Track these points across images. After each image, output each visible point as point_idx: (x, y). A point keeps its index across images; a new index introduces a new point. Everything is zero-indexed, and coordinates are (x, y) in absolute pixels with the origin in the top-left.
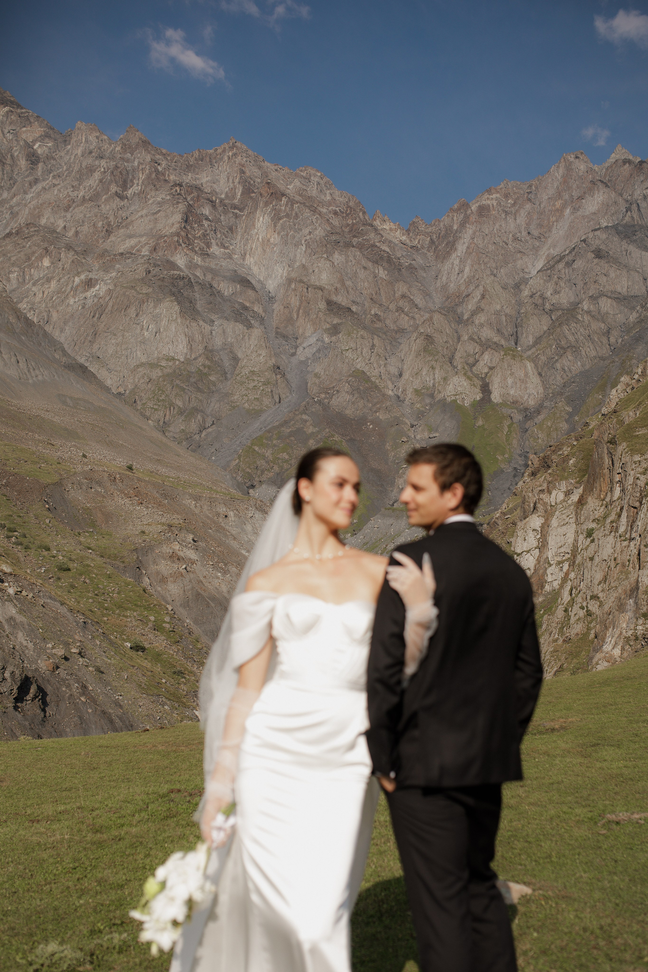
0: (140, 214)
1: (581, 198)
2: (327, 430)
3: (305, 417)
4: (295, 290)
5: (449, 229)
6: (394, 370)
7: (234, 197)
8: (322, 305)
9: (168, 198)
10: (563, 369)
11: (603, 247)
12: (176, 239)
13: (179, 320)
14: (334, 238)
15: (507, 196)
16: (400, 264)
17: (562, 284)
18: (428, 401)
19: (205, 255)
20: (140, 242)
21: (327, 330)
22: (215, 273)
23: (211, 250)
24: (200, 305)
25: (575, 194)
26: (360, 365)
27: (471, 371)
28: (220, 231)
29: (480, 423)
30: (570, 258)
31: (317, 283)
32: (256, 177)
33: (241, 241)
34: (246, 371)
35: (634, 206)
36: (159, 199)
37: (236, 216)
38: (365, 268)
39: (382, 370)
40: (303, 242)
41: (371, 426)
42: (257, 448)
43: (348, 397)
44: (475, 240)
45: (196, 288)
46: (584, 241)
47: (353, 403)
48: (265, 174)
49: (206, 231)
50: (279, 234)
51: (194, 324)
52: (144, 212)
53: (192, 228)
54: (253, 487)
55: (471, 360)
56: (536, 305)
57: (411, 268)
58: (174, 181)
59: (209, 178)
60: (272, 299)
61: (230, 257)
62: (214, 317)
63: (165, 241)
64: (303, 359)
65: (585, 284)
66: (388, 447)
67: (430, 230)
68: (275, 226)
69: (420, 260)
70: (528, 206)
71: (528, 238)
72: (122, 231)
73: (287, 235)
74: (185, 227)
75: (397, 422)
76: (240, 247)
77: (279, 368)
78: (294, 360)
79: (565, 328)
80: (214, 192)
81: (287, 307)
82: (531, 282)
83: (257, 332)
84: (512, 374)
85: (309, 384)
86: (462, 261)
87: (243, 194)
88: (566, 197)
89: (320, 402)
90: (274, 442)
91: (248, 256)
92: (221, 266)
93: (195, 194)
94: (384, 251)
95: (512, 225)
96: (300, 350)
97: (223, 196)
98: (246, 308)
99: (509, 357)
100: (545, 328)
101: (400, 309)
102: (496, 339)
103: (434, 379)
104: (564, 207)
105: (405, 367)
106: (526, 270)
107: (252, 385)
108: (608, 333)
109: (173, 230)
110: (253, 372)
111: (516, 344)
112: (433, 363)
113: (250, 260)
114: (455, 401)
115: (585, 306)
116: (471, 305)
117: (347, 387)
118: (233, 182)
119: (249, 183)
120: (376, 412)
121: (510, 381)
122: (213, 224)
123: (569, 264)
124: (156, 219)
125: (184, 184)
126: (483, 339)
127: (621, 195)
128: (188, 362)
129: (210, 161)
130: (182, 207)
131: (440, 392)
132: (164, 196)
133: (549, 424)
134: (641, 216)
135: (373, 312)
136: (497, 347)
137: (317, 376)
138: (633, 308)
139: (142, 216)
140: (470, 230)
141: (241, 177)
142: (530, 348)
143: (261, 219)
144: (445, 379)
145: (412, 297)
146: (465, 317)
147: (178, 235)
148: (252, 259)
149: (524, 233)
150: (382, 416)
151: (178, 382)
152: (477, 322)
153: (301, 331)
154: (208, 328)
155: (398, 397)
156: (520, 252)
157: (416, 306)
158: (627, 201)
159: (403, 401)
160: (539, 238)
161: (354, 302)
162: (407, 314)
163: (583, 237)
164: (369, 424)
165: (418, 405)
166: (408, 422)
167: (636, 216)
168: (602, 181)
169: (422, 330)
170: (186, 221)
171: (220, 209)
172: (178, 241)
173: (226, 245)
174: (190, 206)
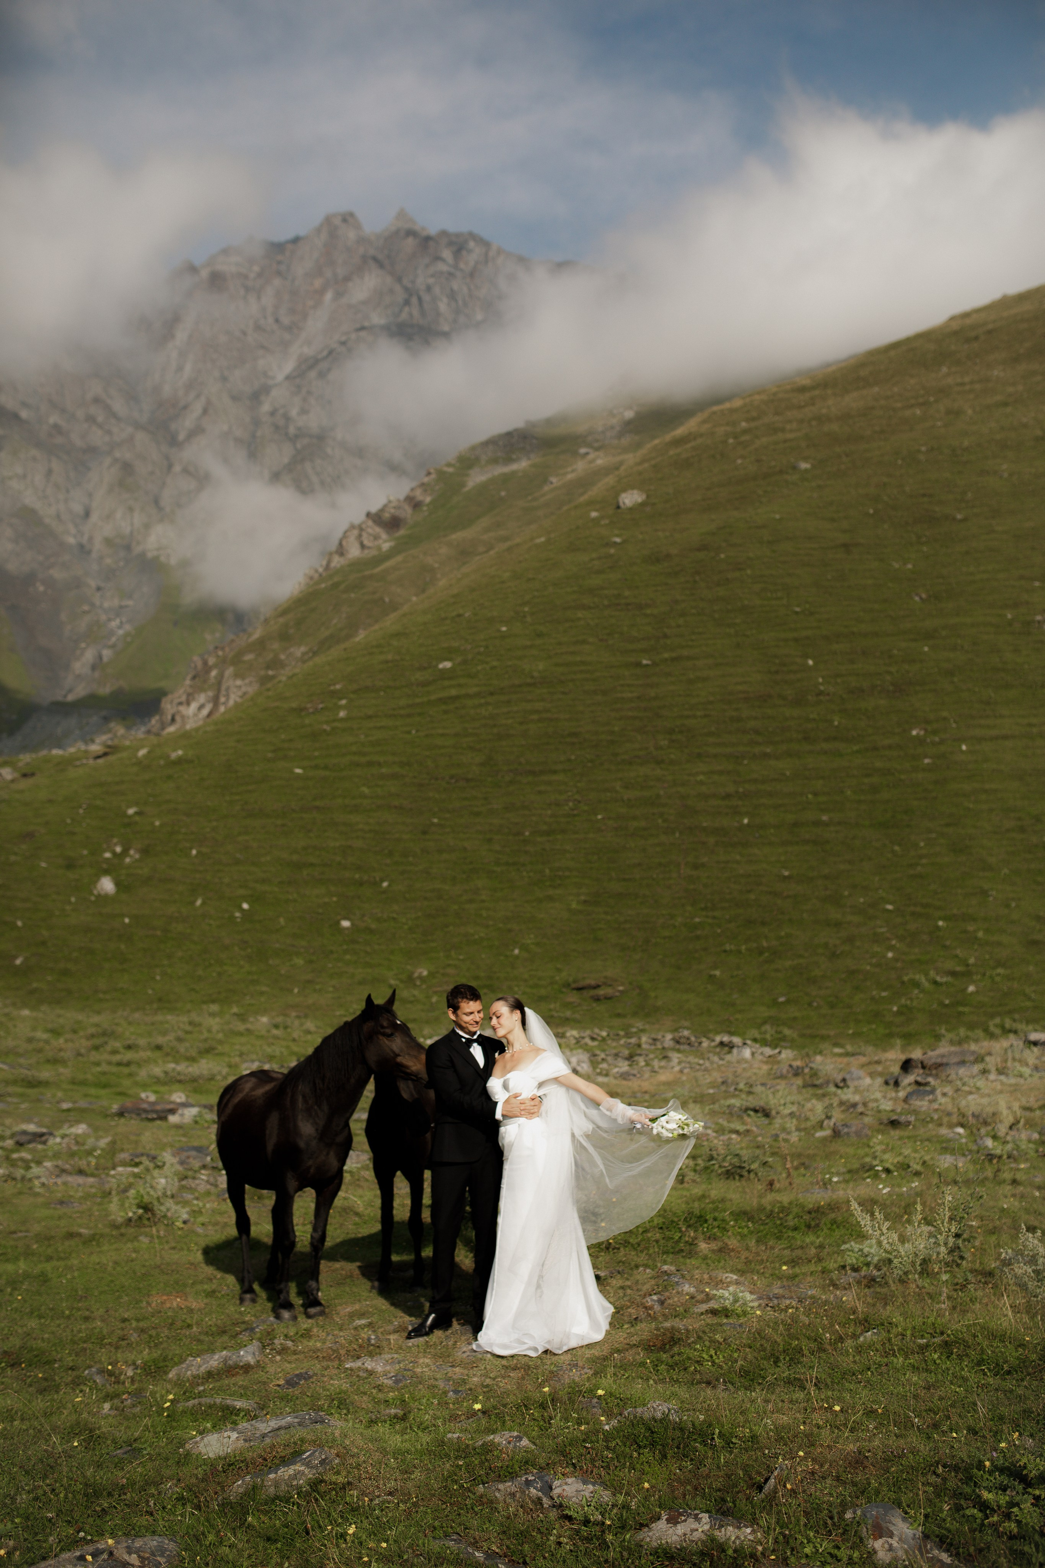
1: (347, 279)
6: (78, 508)
15: (250, 261)
17: (312, 401)
18: (122, 554)
25: (341, 272)
26: (30, 499)
27: (184, 516)
35: (414, 300)
39: (61, 506)
41: (42, 588)
43: (10, 546)
44: (201, 327)
46: (345, 343)
47: (18, 554)
56: (277, 428)
66: (63, 617)
70: (277, 282)
71: (275, 327)
75: (77, 583)
82: (274, 393)
86: (182, 355)
88: (328, 273)
95: (253, 307)
101: (91, 419)
103: (132, 524)
104: (324, 288)
105: (94, 505)
106: (270, 374)
112: (132, 503)
114: (157, 558)
115: (339, 434)
116: (188, 422)
117: (9, 532)
120: (49, 568)
127: (399, 280)
131: (138, 543)
134: (423, 313)
135: (51, 420)
140: (193, 311)
144: (147, 526)
146: (181, 437)
149: (270, 320)
150: (57, 574)
155: (81, 546)
156: (263, 347)
157: (115, 416)
158: (406, 289)
159: (89, 552)
160: (289, 329)
161: (24, 404)
162: (100, 426)
163: (343, 339)
164: (38, 584)
165: (108, 561)
166: (93, 584)
167: (416, 312)
168: (375, 259)
169: (117, 454)
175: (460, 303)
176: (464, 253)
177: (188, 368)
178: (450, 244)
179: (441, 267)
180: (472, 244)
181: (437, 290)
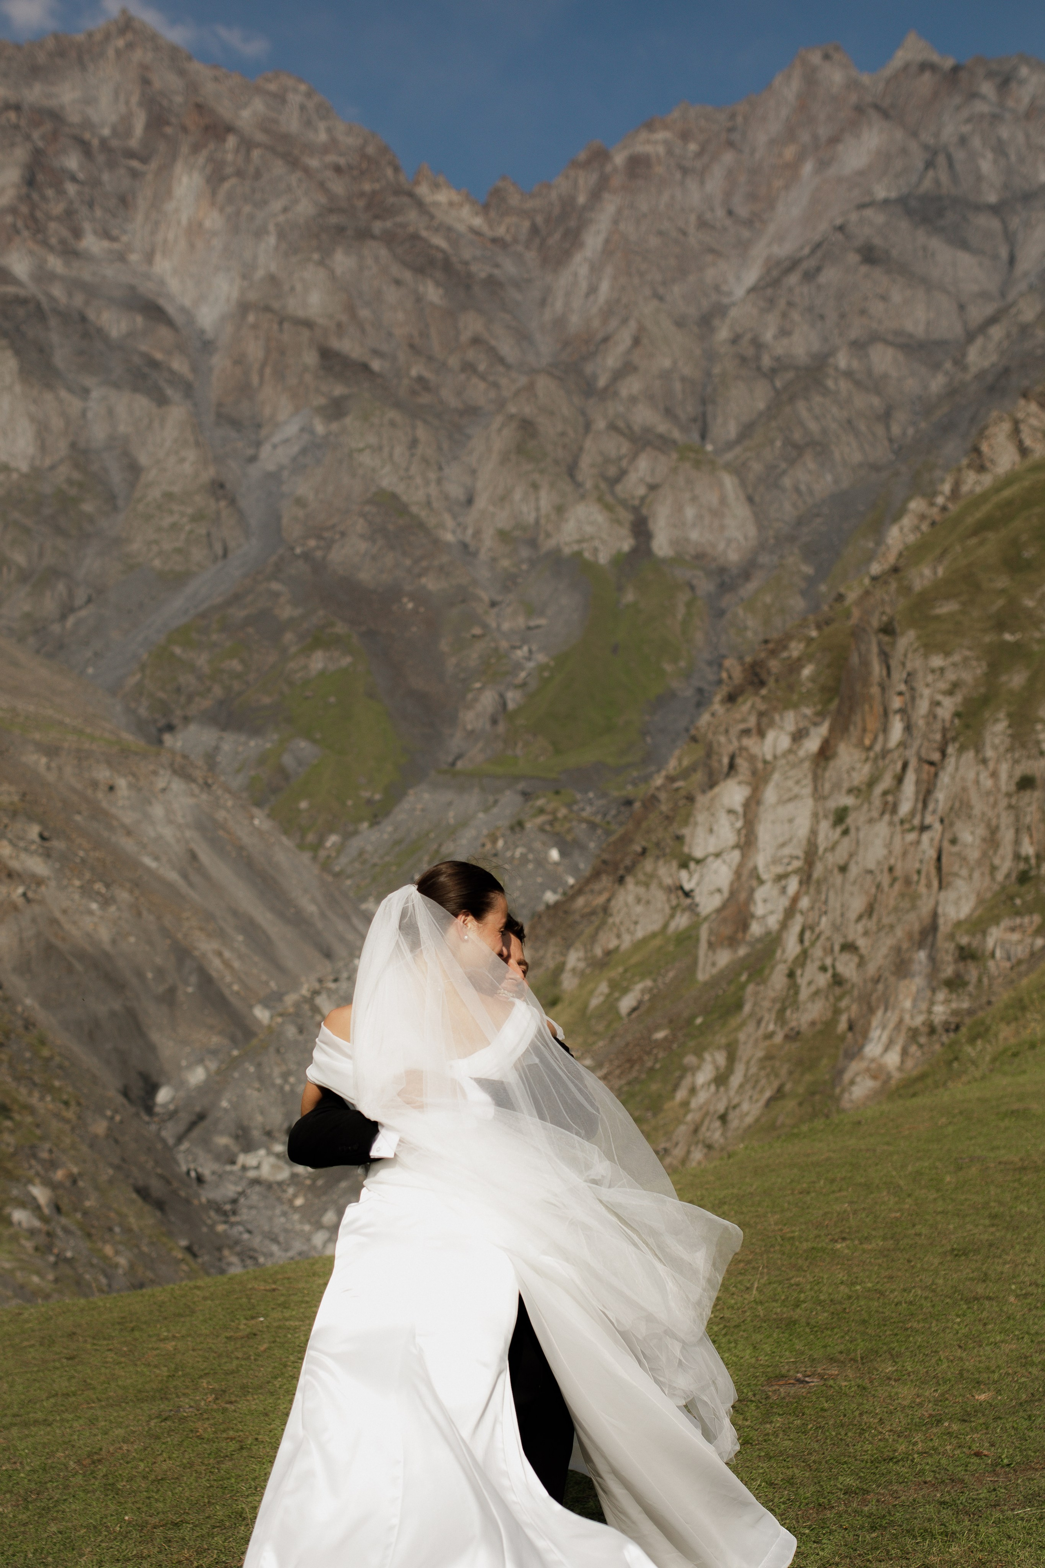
1: (834, 140)
2: (321, 613)
3: (275, 586)
4: (255, 327)
5: (568, 203)
6: (456, 491)
7: (128, 133)
8: (311, 358)
10: (797, 490)
11: (877, 241)
12: (9, 219)
13: (18, 389)
14: (334, 219)
15: (685, 136)
16: (470, 275)
17: (796, 316)
18: (525, 552)
19: (70, 253)
21: (320, 410)
22: (91, 291)
23: (84, 243)
24: (60, 357)
25: (824, 132)
26: (388, 480)
27: (613, 493)
28: (101, 206)
29: (630, 597)
30: (812, 263)
31: (301, 313)
32: (174, 92)
33: (143, 226)
34: (155, 494)
37: (133, 173)
38: (398, 282)
39: (433, 490)
40: (271, 228)
41: (410, 606)
42: (178, 650)
43: (363, 546)
44: (622, 227)
45: (53, 322)
46: (841, 228)
47: (374, 558)
48: (193, 87)
49: (71, 204)
50: (222, 210)
51: (48, 396)
53: (44, 198)
54: (170, 728)
55: (612, 471)
56: (743, 360)
57: (493, 284)
59: (77, 94)
60: (207, 346)
61: (121, 257)
62: (89, 381)
64: (271, 467)
65: (842, 316)
66: (444, 646)
67: (529, 204)
68: (214, 193)
69: (509, 268)
70: (728, 157)
71: (728, 222)
73: (238, 213)
74: (28, 197)
75: (462, 596)
76: (142, 236)
77: (222, 486)
78: (254, 471)
79: (801, 406)
80: (87, 124)
81: (239, 361)
82: (733, 312)
83: (177, 412)
84: (694, 499)
85: (285, 521)
86: (596, 269)
87: (148, 127)
88: (805, 137)
89: (306, 556)
90: (215, 637)
91: (158, 257)
92: (103, 277)
93: (48, 127)
94: (438, 248)
95: (694, 195)
96: (265, 451)
97: (106, 132)
98: (154, 364)
99: (687, 465)
100: (761, 405)
101: (469, 367)
102: (663, 427)
103: (538, 509)
104: (800, 158)
105: (479, 485)
106: (725, 288)
107: (167, 521)
108: (886, 416)
110: (169, 496)
111: (703, 436)
112: (536, 476)
113: (163, 266)
114: (579, 554)
115: (842, 360)
116: (612, 360)
117: (361, 525)
118: (127, 103)
119: (160, 105)
120: (420, 576)
121: (690, 512)
122: (86, 189)
123: (809, 276)
125: (24, 106)
126: (636, 428)
127: (915, 134)
128: (36, 474)
129: (79, 58)
130: (21, 153)
131: (548, 535)
133: (768, 599)
134: (955, 178)
135: (414, 372)
136: (663, 444)
137: (300, 502)
138: (936, 367)
140: (610, 206)
141: (143, 93)
142: (730, 446)
143: (185, 180)
144: (560, 510)
145: (493, 343)
146: (602, 382)
147: (13, 210)
148: (166, 263)
149: (720, 213)
150: (431, 583)
151: (16, 515)
152: (624, 392)
153: (267, 411)
154: (75, 404)
155: (465, 546)
156: (712, 251)
157: (502, 360)
158: (926, 147)
159: (475, 554)
160: (749, 223)
161: (376, 353)
162: (483, 377)
163: (838, 222)
164: (405, 600)
165: (505, 563)
166: (485, 596)
167: (944, 177)
168: (877, 107)
169: (513, 409)
170: (30, 181)
171: (101, 158)
172: (14, 226)
173: (115, 232)
174: (38, 154)
175: (1013, 158)
176: (1014, 85)
177: (605, 287)
178: (990, 75)
179: (980, 107)
180: (1024, 71)
181: (976, 142)
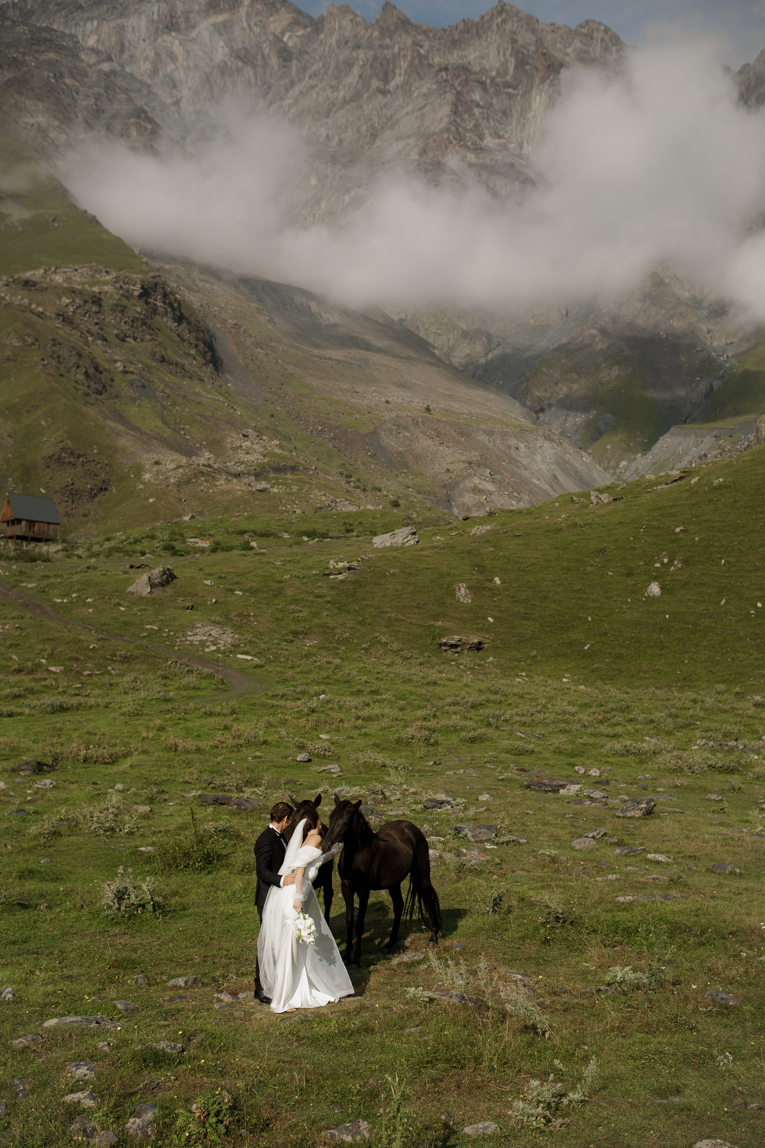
0: (405, 111)
7: (506, 73)
9: (434, 87)
12: (446, 136)
19: (478, 149)
20: (408, 144)
22: (489, 171)
23: (485, 142)
28: (493, 119)
32: (530, 45)
33: (516, 128)
36: (425, 90)
37: (510, 96)
48: (540, 40)
49: (477, 121)
52: (410, 108)
53: (463, 120)
54: (542, 410)
58: (440, 65)
59: (477, 54)
61: (505, 148)
63: (435, 141)
72: (388, 133)
74: (454, 121)
76: (516, 134)
80: (483, 71)
87: (516, 67)
91: (525, 144)
92: (497, 161)
93: (463, 77)
109: (443, 125)
113: (528, 149)
118: (504, 55)
119: (523, 53)
122: (485, 111)
124: (423, 115)
125: (450, 67)
129: (477, 32)
130: (450, 97)
132: (429, 86)
139: (407, 114)
141: (513, 48)
143: (538, 98)
147: (447, 130)
148: (530, 147)
170: (455, 112)
171: (492, 90)
172: (448, 139)
173: (501, 133)
174: (459, 93)
